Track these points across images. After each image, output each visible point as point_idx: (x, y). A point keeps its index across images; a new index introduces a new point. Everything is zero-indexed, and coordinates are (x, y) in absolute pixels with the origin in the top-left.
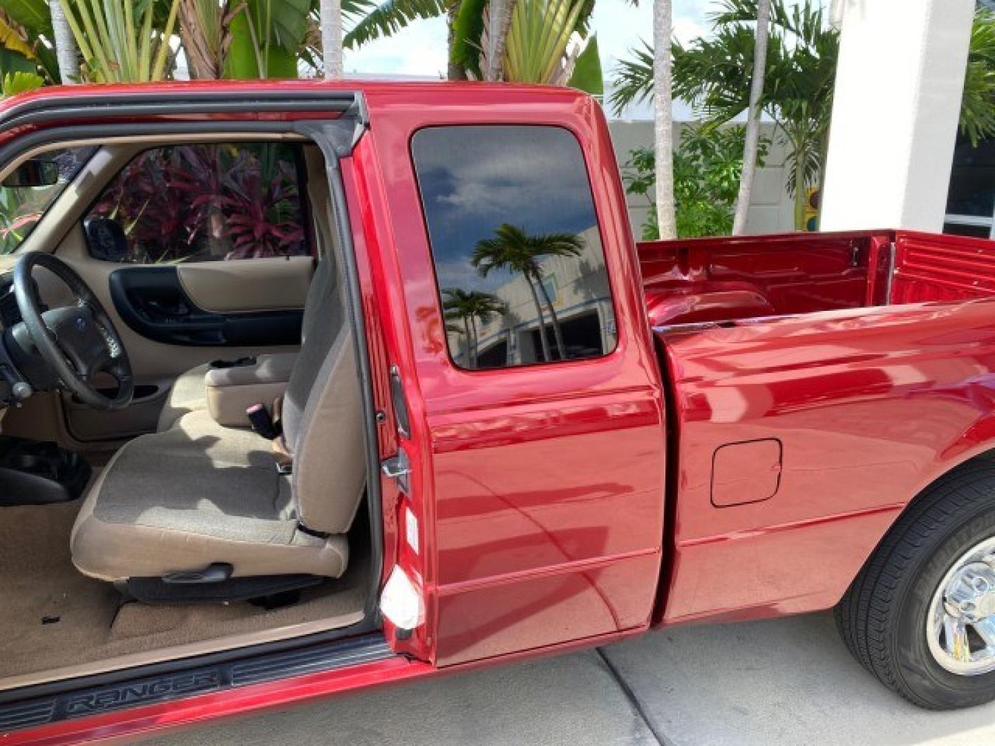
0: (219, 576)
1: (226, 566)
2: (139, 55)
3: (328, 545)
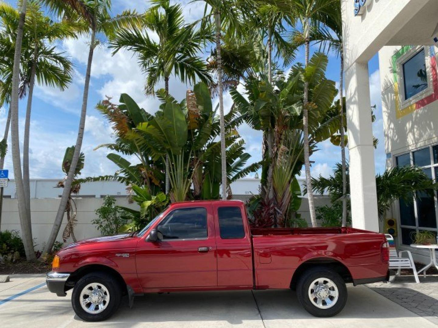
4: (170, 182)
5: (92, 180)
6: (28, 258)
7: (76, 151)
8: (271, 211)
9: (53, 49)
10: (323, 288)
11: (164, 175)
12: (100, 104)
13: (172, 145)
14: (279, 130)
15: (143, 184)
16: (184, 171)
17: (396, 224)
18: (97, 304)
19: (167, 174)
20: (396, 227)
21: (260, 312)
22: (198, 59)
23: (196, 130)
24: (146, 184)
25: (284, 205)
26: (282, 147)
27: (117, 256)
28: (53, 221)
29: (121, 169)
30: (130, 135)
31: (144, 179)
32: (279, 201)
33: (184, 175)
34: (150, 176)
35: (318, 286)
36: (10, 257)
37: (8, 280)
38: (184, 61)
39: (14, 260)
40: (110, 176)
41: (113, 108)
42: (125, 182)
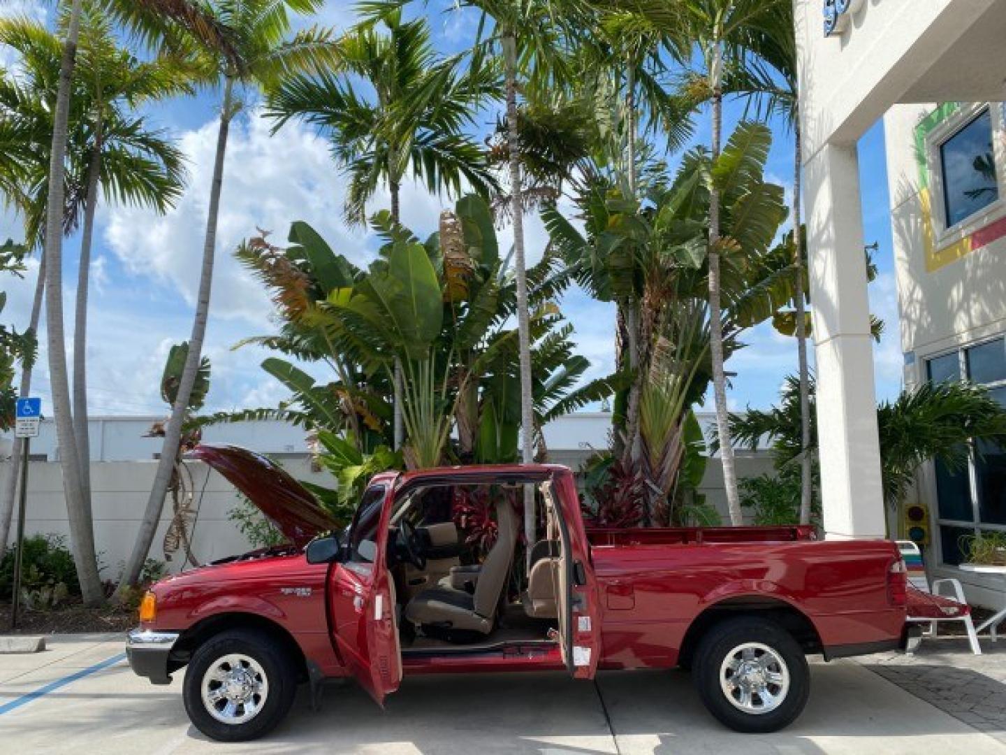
0: (447, 625)
1: (451, 623)
2: (435, 429)
3: (484, 620)
4: (404, 424)
5: (229, 419)
6: (86, 597)
7: (190, 356)
8: (636, 489)
9: (139, 122)
10: (755, 666)
11: (391, 408)
12: (244, 246)
13: (408, 338)
14: (653, 303)
15: (343, 427)
16: (435, 399)
17: (928, 516)
18: (241, 702)
19: (396, 404)
20: (928, 524)
21: (608, 720)
22: (466, 140)
23: (463, 304)
24: (350, 427)
25: (666, 475)
26: (661, 340)
27: (283, 593)
28: (141, 514)
29: (293, 393)
30: (312, 316)
31: (345, 416)
32: (654, 466)
33: (436, 407)
34: (359, 408)
35: (742, 661)
36: (45, 595)
37: (41, 648)
38: (434, 146)
39: (55, 602)
40: (269, 410)
41: (273, 256)
42: (302, 424)
